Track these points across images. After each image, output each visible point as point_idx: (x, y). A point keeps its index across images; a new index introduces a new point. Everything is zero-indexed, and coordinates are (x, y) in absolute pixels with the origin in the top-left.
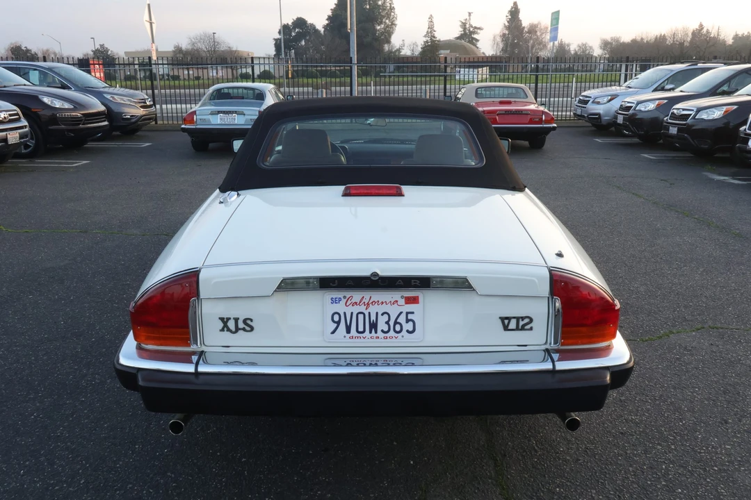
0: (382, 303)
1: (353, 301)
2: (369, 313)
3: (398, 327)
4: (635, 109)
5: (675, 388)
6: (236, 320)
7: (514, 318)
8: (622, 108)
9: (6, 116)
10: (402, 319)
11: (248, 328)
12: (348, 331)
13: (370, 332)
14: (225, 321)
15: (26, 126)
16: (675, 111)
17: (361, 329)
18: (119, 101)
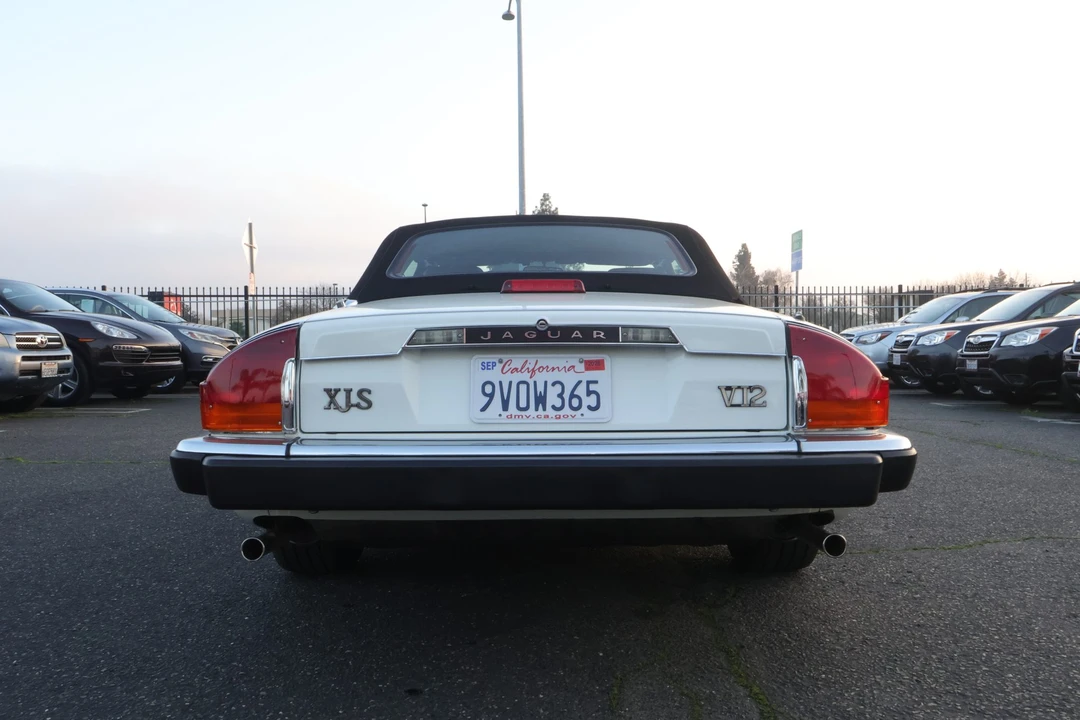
0: (553, 369)
1: (513, 366)
2: (535, 382)
3: (575, 403)
4: (915, 344)
5: (995, 588)
6: (348, 392)
7: (739, 387)
8: (898, 344)
9: (44, 340)
10: (581, 391)
11: (364, 404)
12: (505, 407)
13: (537, 409)
14: (332, 393)
15: (68, 357)
16: (971, 340)
17: (523, 404)
18: (200, 338)
